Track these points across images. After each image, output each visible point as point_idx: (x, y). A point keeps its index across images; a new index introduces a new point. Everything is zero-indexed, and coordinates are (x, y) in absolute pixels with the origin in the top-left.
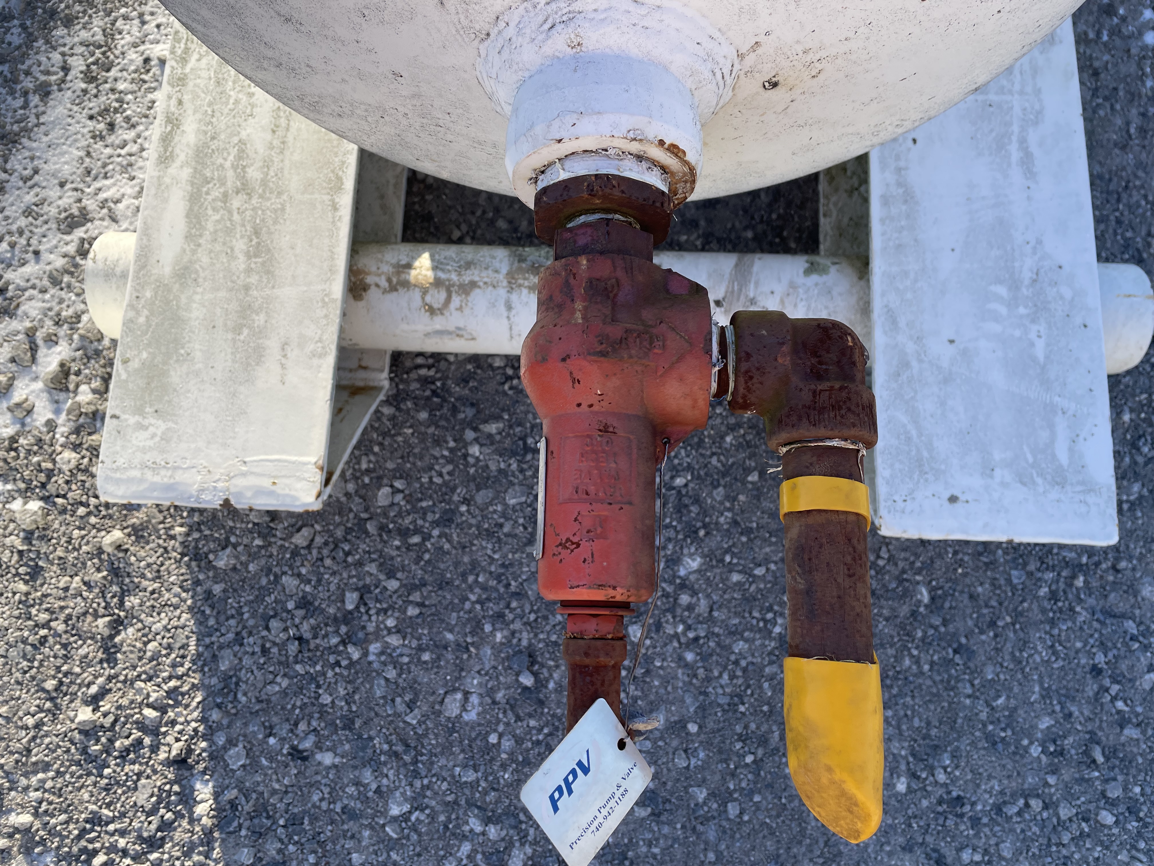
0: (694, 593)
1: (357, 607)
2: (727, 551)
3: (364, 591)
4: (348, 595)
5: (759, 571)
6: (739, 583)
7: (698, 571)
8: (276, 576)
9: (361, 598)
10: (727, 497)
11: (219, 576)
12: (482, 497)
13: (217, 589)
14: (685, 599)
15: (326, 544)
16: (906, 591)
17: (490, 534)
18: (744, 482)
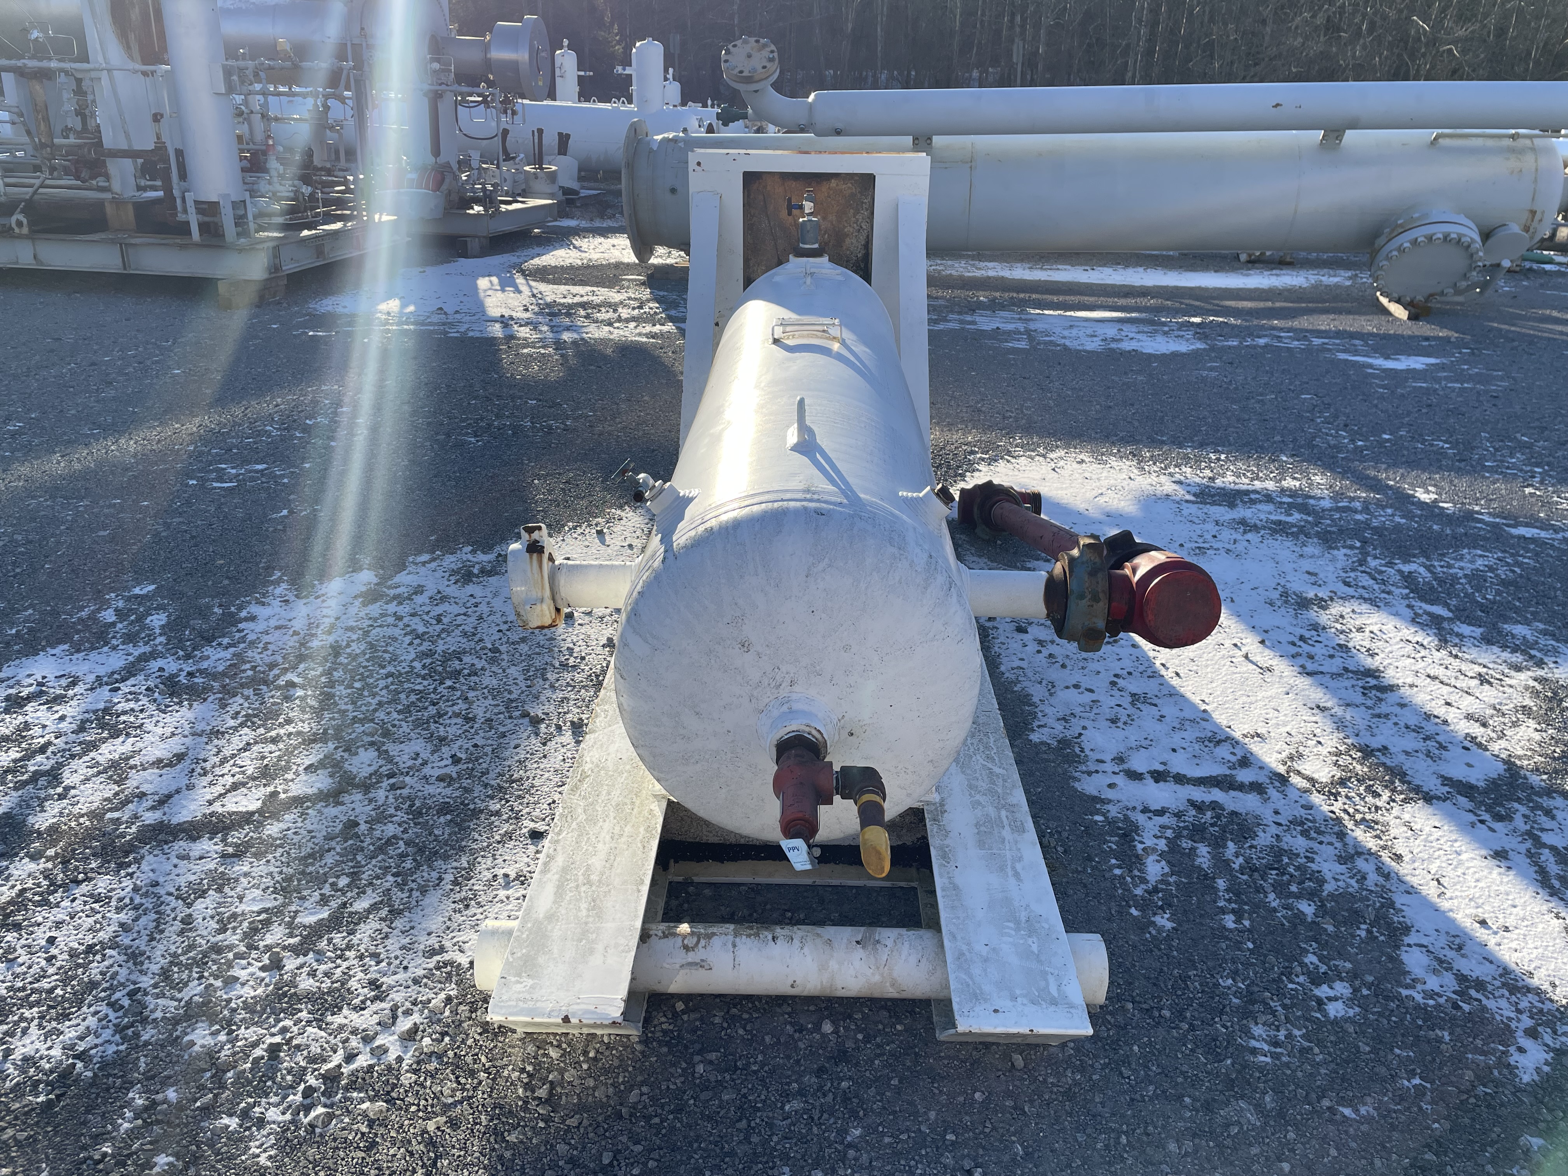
0: (858, 1150)
1: (612, 1162)
2: (881, 1124)
3: (616, 1153)
4: (605, 1154)
5: (904, 1137)
6: (890, 1144)
7: (860, 1137)
8: (552, 1146)
9: (615, 1157)
10: (878, 1094)
11: (509, 1146)
12: (704, 1096)
13: (508, 1154)
14: (851, 1153)
15: (590, 1125)
16: (1006, 1147)
17: (710, 1118)
18: (889, 1085)
